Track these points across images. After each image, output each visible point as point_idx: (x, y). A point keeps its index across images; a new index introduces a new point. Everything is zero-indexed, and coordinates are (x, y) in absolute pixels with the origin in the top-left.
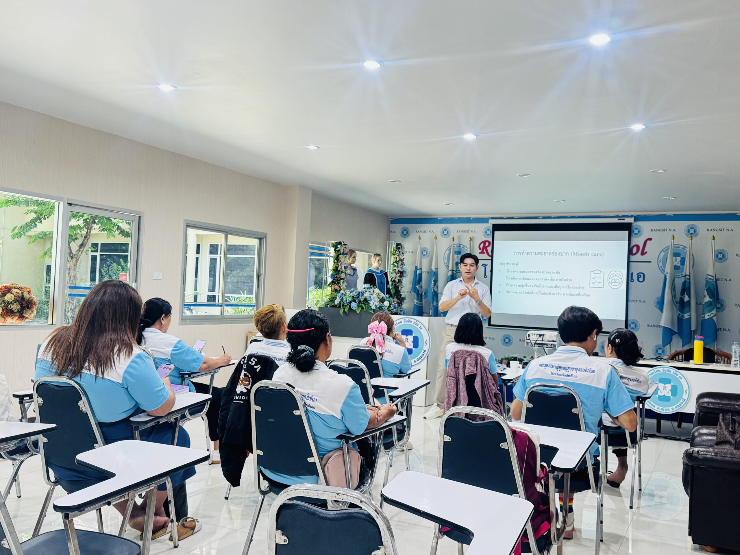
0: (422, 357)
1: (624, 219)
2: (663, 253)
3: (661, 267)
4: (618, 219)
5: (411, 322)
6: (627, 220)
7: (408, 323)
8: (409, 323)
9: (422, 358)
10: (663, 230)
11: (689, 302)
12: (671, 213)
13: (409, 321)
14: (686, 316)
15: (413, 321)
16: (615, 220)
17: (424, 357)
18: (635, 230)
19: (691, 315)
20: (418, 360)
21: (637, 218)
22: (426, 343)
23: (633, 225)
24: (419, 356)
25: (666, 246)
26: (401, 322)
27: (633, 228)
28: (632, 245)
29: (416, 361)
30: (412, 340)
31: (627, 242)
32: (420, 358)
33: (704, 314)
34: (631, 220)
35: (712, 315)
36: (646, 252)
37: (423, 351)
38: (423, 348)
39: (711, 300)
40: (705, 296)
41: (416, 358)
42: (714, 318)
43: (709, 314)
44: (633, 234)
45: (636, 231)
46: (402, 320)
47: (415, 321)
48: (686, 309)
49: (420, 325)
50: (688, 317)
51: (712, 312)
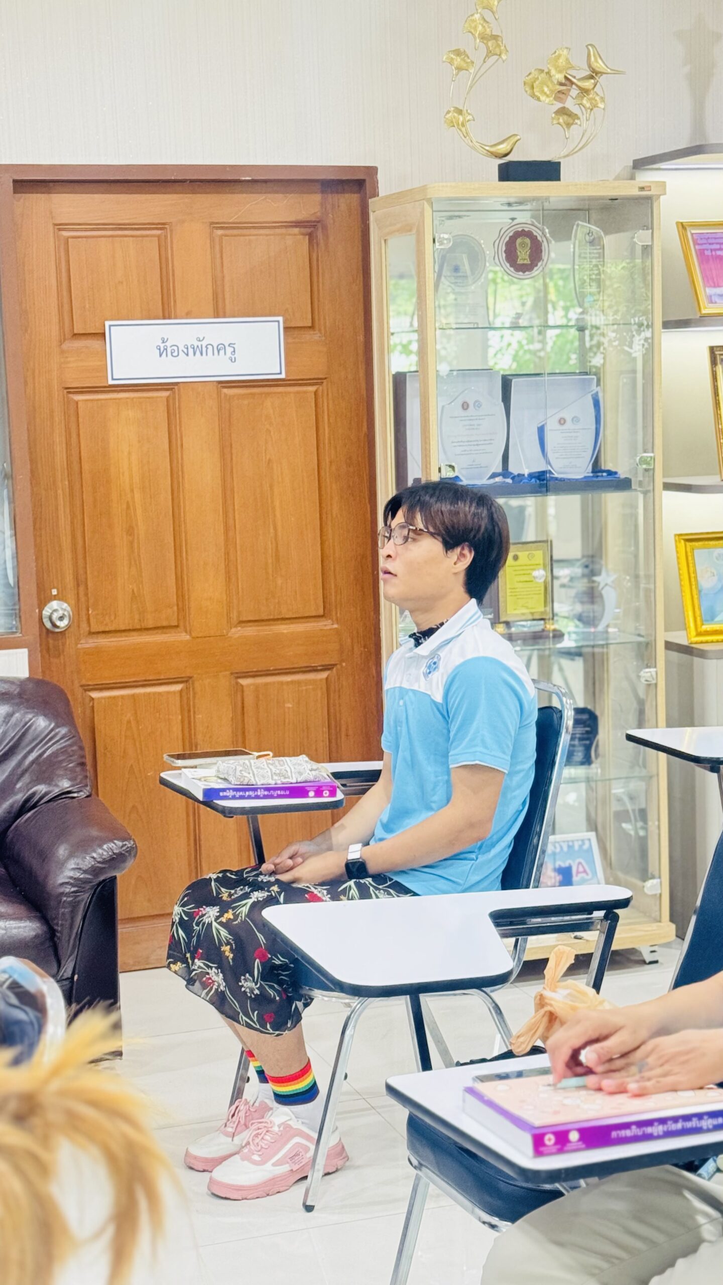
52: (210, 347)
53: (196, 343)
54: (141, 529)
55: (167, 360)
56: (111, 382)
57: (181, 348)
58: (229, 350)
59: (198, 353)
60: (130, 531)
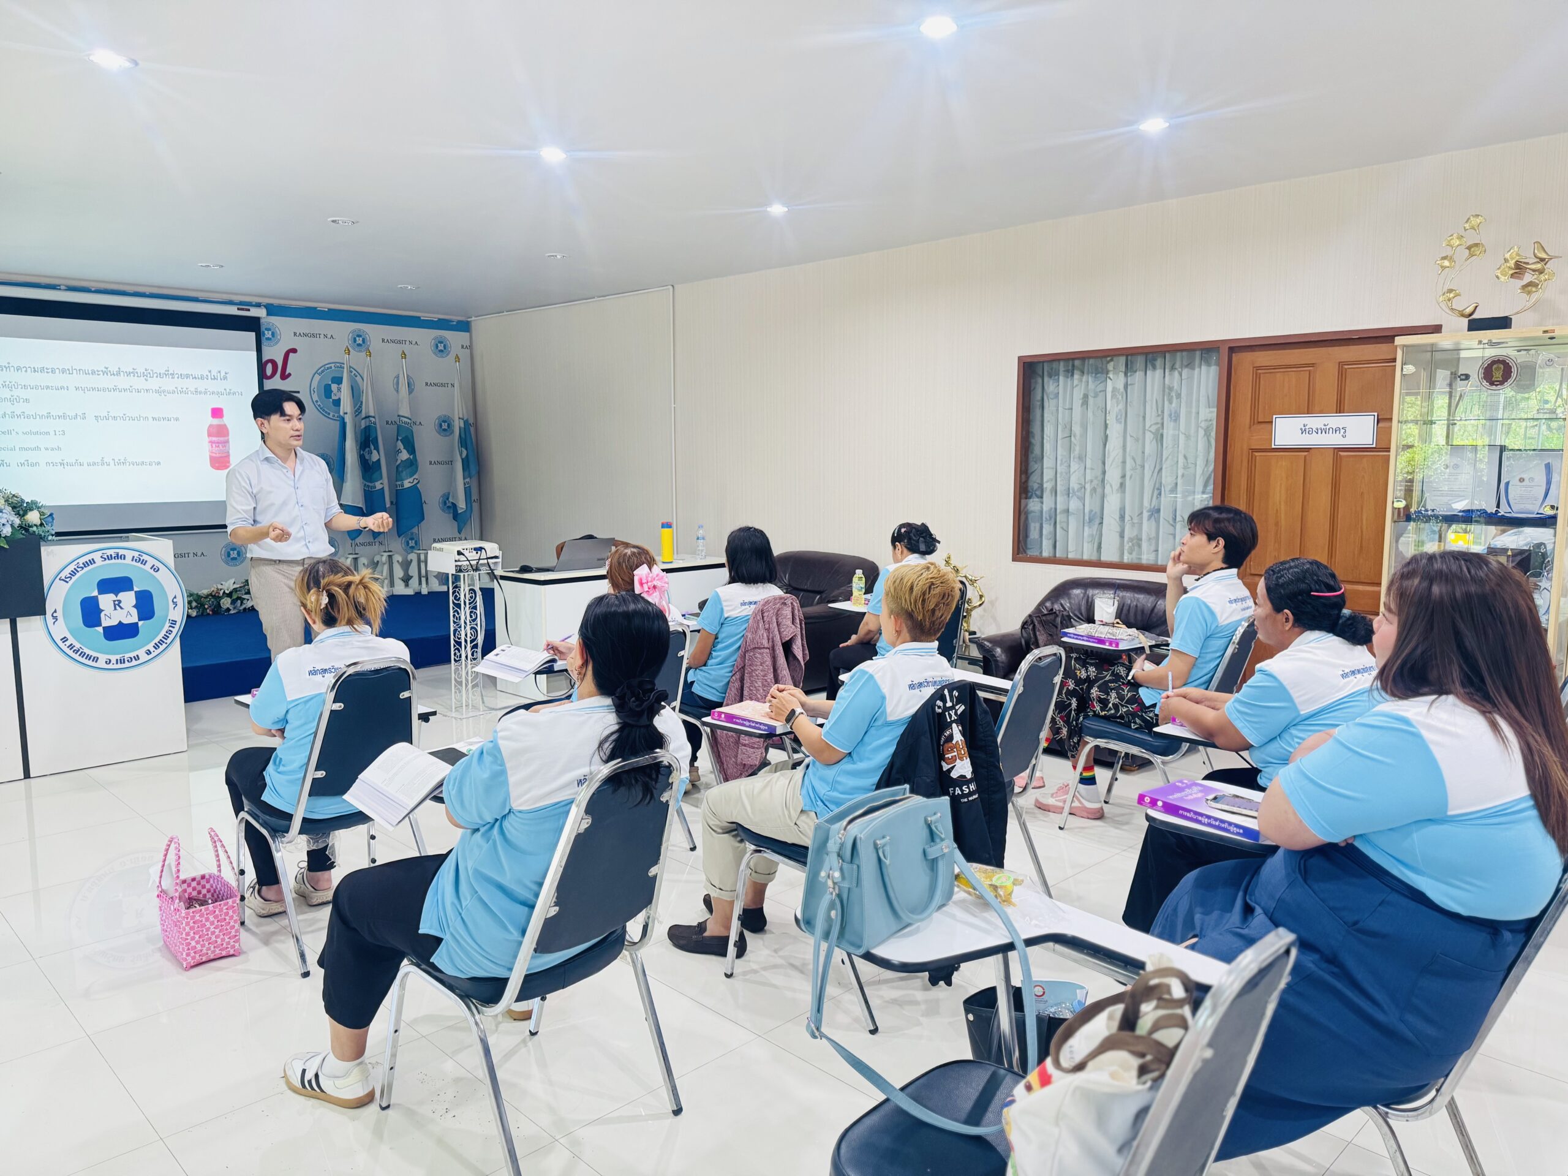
0: (166, 637)
1: (249, 310)
2: (317, 378)
3: (317, 401)
4: (238, 309)
5: (124, 557)
6: (254, 312)
7: (113, 561)
8: (119, 561)
9: (169, 641)
10: (314, 336)
11: (379, 460)
12: (324, 306)
13: (118, 556)
14: (378, 485)
15: (129, 555)
16: (232, 310)
17: (171, 637)
18: (266, 332)
19: (382, 484)
20: (156, 647)
21: (273, 310)
22: (175, 604)
23: (262, 321)
24: (160, 637)
25: (321, 365)
26: (93, 562)
27: (263, 328)
28: (264, 359)
29: (152, 649)
30: (134, 602)
31: (255, 353)
32: (161, 642)
33: (402, 480)
34: (261, 313)
35: (416, 481)
36: (290, 375)
37: (167, 624)
38: (167, 616)
39: (411, 457)
40: (399, 451)
41: (153, 644)
42: (418, 485)
43: (411, 480)
44: (263, 339)
45: (268, 334)
46: (97, 556)
47: (136, 554)
48: (375, 475)
49: (151, 562)
50: (381, 486)
51: (415, 477)
52: (1331, 430)
53: (1323, 427)
54: (1283, 523)
55: (1306, 436)
56: (1273, 447)
57: (1314, 429)
58: (1342, 431)
59: (1324, 432)
60: (1277, 524)
